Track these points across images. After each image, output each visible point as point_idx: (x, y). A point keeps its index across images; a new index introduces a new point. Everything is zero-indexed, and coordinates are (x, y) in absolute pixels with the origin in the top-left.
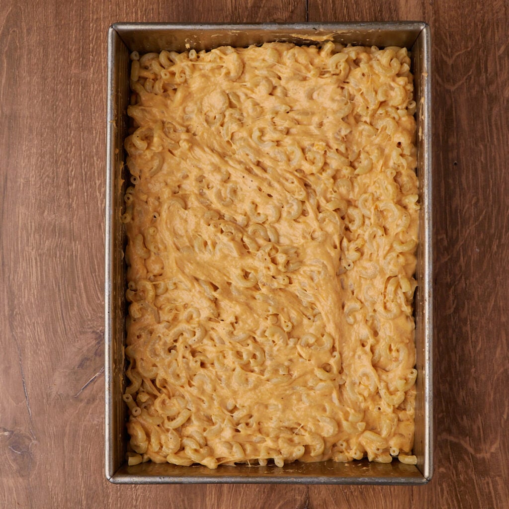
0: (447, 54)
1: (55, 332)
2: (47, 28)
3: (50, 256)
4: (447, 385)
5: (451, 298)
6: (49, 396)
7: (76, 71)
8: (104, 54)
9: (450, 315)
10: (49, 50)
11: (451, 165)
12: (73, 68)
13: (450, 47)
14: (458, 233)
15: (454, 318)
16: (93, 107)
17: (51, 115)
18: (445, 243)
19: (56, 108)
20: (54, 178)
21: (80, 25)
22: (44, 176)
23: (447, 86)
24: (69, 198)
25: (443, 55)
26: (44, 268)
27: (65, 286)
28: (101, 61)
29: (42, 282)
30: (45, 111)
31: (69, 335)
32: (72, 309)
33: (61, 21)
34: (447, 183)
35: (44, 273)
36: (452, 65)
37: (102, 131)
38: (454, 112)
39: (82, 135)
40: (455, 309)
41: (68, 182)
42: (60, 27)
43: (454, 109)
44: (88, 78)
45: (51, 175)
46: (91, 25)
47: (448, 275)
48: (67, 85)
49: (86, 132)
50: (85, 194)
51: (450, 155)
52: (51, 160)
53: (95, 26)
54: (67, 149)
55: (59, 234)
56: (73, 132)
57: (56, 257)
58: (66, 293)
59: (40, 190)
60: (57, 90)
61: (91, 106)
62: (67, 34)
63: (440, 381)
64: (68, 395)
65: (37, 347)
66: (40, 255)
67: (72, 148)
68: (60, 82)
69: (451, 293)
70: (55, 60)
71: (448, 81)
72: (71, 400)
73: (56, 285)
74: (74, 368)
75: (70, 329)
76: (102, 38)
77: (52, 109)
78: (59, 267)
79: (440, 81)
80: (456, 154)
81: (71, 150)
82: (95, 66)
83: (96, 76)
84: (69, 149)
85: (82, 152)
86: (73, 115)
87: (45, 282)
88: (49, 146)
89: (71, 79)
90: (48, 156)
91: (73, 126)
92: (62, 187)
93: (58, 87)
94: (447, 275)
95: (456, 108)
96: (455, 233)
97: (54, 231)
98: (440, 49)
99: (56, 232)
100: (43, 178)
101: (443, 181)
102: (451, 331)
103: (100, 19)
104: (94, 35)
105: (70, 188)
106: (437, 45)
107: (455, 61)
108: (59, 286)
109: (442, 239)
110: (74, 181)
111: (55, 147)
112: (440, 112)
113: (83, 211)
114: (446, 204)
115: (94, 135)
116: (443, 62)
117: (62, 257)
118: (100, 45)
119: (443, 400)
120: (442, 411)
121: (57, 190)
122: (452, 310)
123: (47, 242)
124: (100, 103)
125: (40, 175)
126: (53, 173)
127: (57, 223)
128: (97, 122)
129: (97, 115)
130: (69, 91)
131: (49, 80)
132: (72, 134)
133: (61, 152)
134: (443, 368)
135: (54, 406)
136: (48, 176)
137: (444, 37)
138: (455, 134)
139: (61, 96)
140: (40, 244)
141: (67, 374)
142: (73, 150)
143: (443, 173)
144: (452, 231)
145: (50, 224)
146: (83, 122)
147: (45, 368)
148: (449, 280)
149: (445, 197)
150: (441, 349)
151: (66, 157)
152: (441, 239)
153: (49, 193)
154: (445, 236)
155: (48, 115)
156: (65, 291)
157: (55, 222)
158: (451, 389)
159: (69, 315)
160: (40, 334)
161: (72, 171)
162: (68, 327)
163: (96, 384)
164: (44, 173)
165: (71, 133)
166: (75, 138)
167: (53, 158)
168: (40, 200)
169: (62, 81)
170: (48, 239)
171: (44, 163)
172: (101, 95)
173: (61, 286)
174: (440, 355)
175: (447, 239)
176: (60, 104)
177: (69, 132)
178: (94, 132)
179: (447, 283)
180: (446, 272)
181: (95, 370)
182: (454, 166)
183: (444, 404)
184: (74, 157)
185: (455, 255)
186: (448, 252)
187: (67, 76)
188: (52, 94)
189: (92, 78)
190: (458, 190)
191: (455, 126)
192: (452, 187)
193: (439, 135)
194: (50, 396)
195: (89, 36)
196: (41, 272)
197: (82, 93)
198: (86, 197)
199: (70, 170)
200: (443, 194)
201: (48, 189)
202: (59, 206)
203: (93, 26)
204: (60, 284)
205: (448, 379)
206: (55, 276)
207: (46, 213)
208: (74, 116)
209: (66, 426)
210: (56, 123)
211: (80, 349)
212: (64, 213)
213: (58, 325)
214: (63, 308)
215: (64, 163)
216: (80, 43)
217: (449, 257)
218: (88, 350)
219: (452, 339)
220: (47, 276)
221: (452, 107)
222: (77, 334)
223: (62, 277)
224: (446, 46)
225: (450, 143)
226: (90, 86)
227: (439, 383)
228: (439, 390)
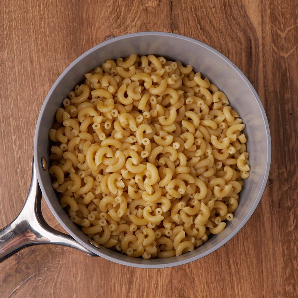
0: (280, 30)
4: (291, 286)
5: (292, 218)
8: (15, 38)
9: (291, 231)
11: (287, 115)
13: (283, 23)
14: (295, 167)
15: (294, 234)
16: (8, 80)
18: (286, 175)
23: (282, 54)
25: (278, 30)
28: (13, 44)
34: (285, 130)
36: (285, 37)
37: (15, 98)
38: (288, 74)
40: (295, 226)
43: (288, 71)
44: (4, 58)
46: (5, 16)
49: (3, 99)
50: (4, 147)
51: (286, 107)
53: (7, 17)
61: (7, 78)
63: (286, 283)
69: (291, 214)
71: (282, 50)
76: (13, 26)
79: (276, 50)
80: (291, 106)
82: (9, 48)
83: (9, 55)
94: (287, 200)
95: (289, 71)
96: (292, 167)
98: (275, 25)
101: (282, 128)
102: (292, 244)
103: (12, 11)
104: (7, 24)
106: (272, 22)
107: (287, 34)
109: (283, 173)
112: (277, 74)
113: (3, 160)
114: (284, 145)
115: (10, 101)
116: (278, 35)
118: (12, 32)
122: (293, 227)
124: (14, 76)
128: (11, 91)
129: (12, 85)
134: (287, 273)
137: (278, 16)
138: (289, 90)
143: (281, 121)
144: (290, 166)
148: (289, 204)
149: (284, 139)
150: (285, 258)
154: (284, 170)
158: (295, 289)
163: (17, 295)
172: (14, 70)
174: (284, 263)
175: (287, 172)
178: (10, 99)
179: (288, 206)
180: (287, 198)
181: (16, 284)
182: (290, 116)
185: (293, 185)
186: (287, 182)
189: (7, 57)
190: (293, 134)
191: (289, 84)
192: (289, 132)
193: (277, 92)
195: (4, 25)
198: (5, 149)
200: (282, 137)
203: (6, 17)
205: (292, 281)
217: (289, 186)
218: (10, 269)
219: (293, 250)
221: (286, 70)
224: (279, 23)
225: (286, 98)
226: (5, 64)
227: (285, 285)
228: (285, 291)
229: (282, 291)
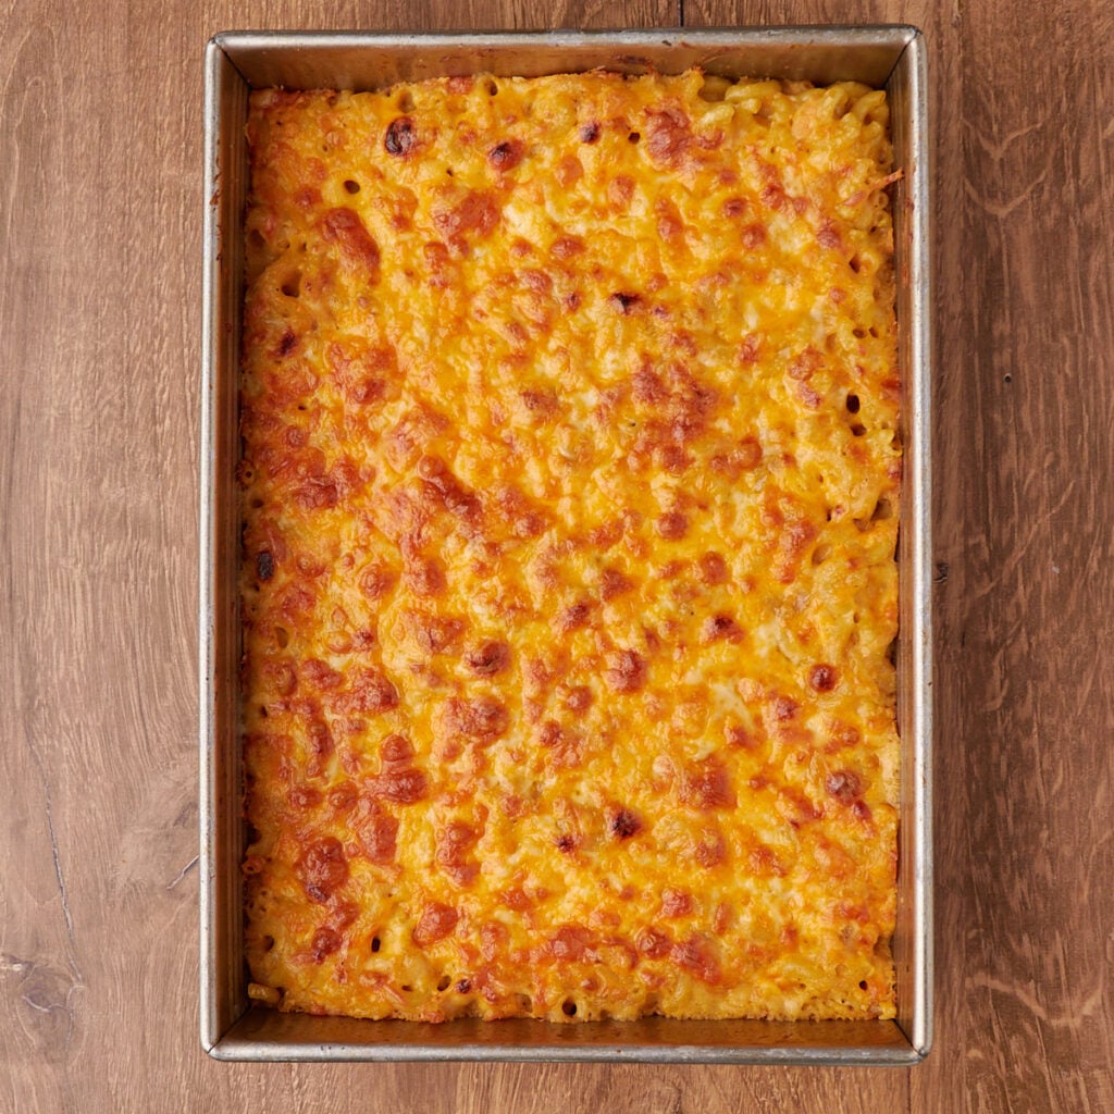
0: (990, 138)
1: (125, 746)
2: (109, 75)
3: (113, 580)
4: (987, 867)
5: (997, 674)
6: (110, 885)
7: (173, 172)
9: (994, 713)
10: (114, 124)
11: (997, 383)
12: (165, 164)
13: (996, 120)
14: (1012, 532)
15: (1003, 721)
17: (118, 269)
18: (985, 554)
19: (128, 253)
20: (123, 407)
21: (181, 71)
22: (102, 402)
23: (991, 208)
24: (157, 451)
25: (981, 139)
26: (101, 605)
27: (146, 645)
29: (96, 635)
30: (105, 259)
31: (156, 753)
32: (163, 695)
33: (139, 60)
34: (989, 424)
35: (101, 616)
36: (1002, 160)
38: (1005, 265)
39: (185, 312)
40: (1005, 699)
41: (154, 416)
42: (137, 73)
43: (1005, 258)
45: (117, 401)
47: (991, 626)
48: (153, 202)
50: (192, 442)
51: (996, 361)
52: (118, 368)
54: (152, 342)
55: (134, 530)
56: (164, 306)
57: (126, 582)
58: (148, 662)
59: (93, 433)
60: (130, 214)
62: (153, 88)
63: (972, 857)
64: (153, 885)
65: (85, 779)
66: (92, 576)
67: (162, 341)
68: (138, 196)
69: (996, 663)
70: (126, 147)
71: (993, 196)
72: (159, 896)
73: (127, 642)
74: (166, 825)
75: (158, 740)
77: (120, 257)
78: (135, 602)
79: (974, 195)
80: (1009, 358)
81: (161, 345)
84: (157, 343)
85: (186, 350)
86: (165, 267)
87: (102, 635)
88: (112, 336)
89: (161, 190)
90: (110, 360)
91: (166, 292)
92: (141, 426)
93: (133, 206)
94: (987, 625)
95: (1009, 256)
96: (1006, 531)
97: (122, 523)
98: (975, 124)
99: (127, 528)
100: (100, 407)
101: (980, 419)
102: (995, 748)
105: (159, 430)
106: (966, 116)
107: (1008, 151)
108: (133, 644)
109: (977, 546)
110: (168, 413)
111: (125, 338)
112: (975, 265)
113: (188, 481)
114: (985, 466)
116: (982, 155)
117: (140, 582)
119: (977, 902)
120: (975, 925)
121: (131, 433)
122: (999, 702)
123: (107, 547)
125: (92, 401)
126: (121, 396)
127: (130, 505)
130: (156, 215)
131: (112, 191)
132: (163, 311)
133: (138, 349)
134: (978, 829)
135: (123, 908)
136: (110, 402)
137: (984, 99)
138: (1007, 313)
139: (139, 226)
140: (93, 551)
141: (150, 837)
142: (165, 345)
143: (979, 400)
144: (1000, 527)
145: (114, 507)
146: (187, 283)
147: (103, 826)
148: (993, 637)
149: (985, 452)
150: (974, 786)
151: (150, 361)
152: (975, 545)
153: (112, 440)
154: (983, 538)
155: (110, 269)
156: (147, 655)
157: (125, 505)
158: (996, 876)
159: (156, 710)
160: (90, 749)
161: (163, 391)
162: (152, 736)
164: (101, 397)
165: (160, 307)
166: (169, 319)
167: (121, 362)
168: (93, 455)
169: (141, 192)
170: (111, 542)
171: (102, 374)
173: (137, 646)
174: (971, 801)
175: (988, 545)
176: (137, 244)
177: (157, 305)
179: (988, 642)
180: (987, 618)
182: (1006, 385)
183: (979, 910)
184: (168, 362)
185: (1005, 581)
186: (990, 574)
187: (153, 182)
188: (119, 220)
190: (1012, 437)
191: (1007, 294)
192: (1000, 431)
193: (971, 314)
194: (113, 886)
196: (95, 614)
197: (185, 219)
198: (193, 449)
199: (159, 389)
200: (979, 445)
201: (110, 432)
202: (135, 469)
204: (137, 641)
205: (990, 853)
206: (125, 622)
207: (105, 484)
208: (169, 270)
209: (148, 953)
210: (128, 287)
211: (178, 784)
212: (145, 484)
213: (132, 731)
214: (142, 694)
215: (146, 373)
216: (181, 109)
217: (993, 584)
219: (998, 765)
220: (106, 623)
221: (1000, 252)
222: (173, 751)
223: (140, 626)
224: (987, 118)
225: (996, 333)
227: (968, 862)
228: (969, 879)
229: (961, 881)
